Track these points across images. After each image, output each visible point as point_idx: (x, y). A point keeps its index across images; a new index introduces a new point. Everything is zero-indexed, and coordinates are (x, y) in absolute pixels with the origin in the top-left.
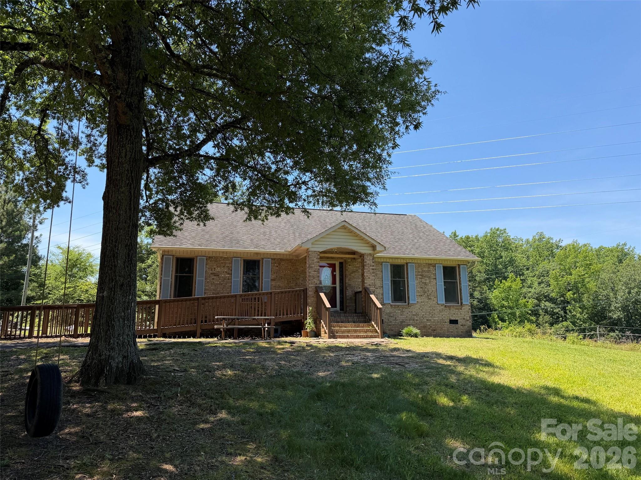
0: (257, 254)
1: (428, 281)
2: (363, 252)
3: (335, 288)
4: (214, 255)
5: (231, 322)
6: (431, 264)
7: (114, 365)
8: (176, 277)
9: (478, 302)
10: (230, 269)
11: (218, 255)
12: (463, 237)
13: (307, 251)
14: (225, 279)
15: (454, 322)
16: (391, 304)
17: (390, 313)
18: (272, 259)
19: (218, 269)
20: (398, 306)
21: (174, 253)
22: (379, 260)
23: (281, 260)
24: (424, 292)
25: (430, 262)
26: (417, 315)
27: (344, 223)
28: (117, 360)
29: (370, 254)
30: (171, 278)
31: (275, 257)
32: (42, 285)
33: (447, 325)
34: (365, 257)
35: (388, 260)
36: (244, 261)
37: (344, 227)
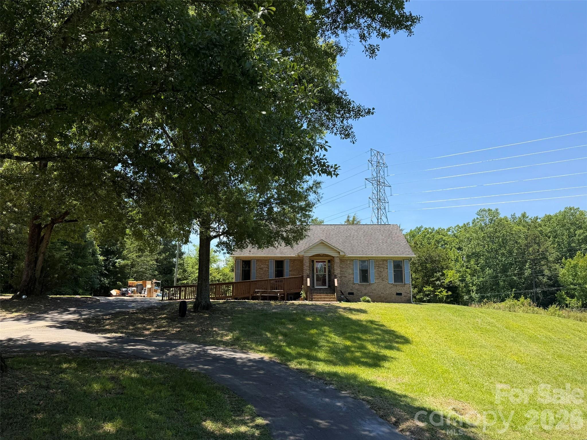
0: (282, 257)
1: (382, 270)
2: (334, 255)
3: (326, 275)
4: (260, 258)
5: (263, 292)
6: (385, 260)
7: (202, 304)
8: (243, 270)
9: (548, 279)
10: (268, 265)
11: (262, 258)
12: (532, 219)
13: (303, 256)
14: (265, 271)
15: (400, 294)
16: (359, 283)
17: (358, 289)
18: (290, 260)
19: (262, 266)
20: (363, 285)
21: (241, 258)
22: (352, 259)
23: (295, 260)
24: (380, 276)
25: (384, 259)
26: (375, 290)
27: (321, 241)
28: (203, 303)
29: (338, 257)
30: (240, 271)
31: (291, 258)
32: (185, 271)
33: (395, 296)
34: (335, 258)
35: (357, 258)
36: (276, 261)
37: (322, 243)
